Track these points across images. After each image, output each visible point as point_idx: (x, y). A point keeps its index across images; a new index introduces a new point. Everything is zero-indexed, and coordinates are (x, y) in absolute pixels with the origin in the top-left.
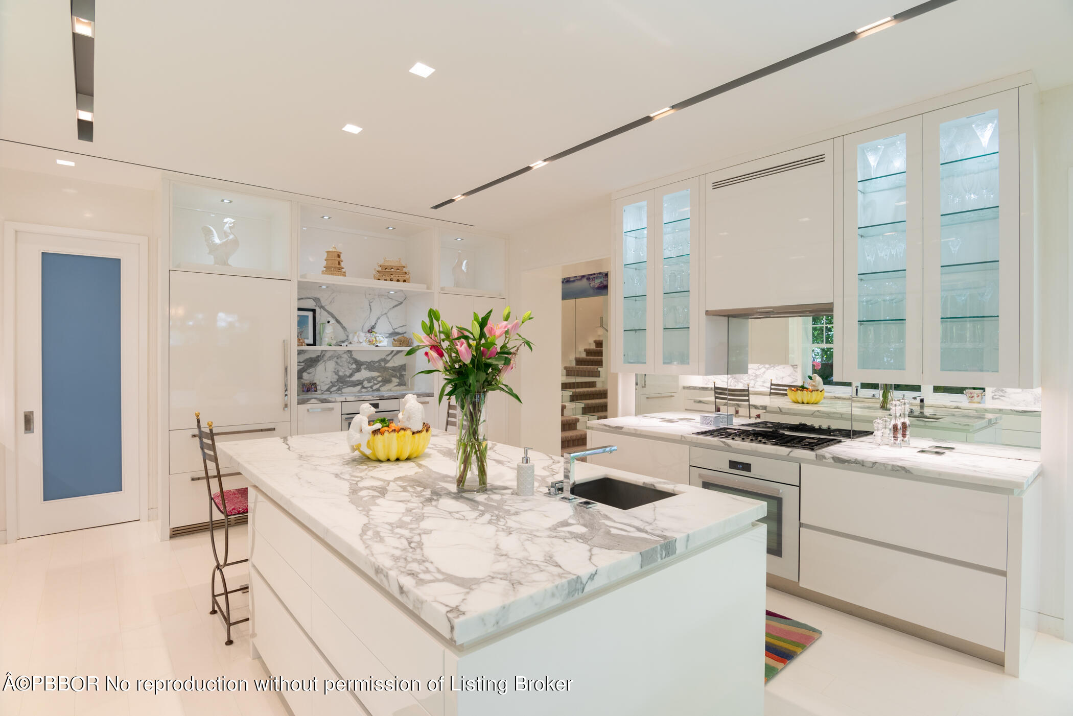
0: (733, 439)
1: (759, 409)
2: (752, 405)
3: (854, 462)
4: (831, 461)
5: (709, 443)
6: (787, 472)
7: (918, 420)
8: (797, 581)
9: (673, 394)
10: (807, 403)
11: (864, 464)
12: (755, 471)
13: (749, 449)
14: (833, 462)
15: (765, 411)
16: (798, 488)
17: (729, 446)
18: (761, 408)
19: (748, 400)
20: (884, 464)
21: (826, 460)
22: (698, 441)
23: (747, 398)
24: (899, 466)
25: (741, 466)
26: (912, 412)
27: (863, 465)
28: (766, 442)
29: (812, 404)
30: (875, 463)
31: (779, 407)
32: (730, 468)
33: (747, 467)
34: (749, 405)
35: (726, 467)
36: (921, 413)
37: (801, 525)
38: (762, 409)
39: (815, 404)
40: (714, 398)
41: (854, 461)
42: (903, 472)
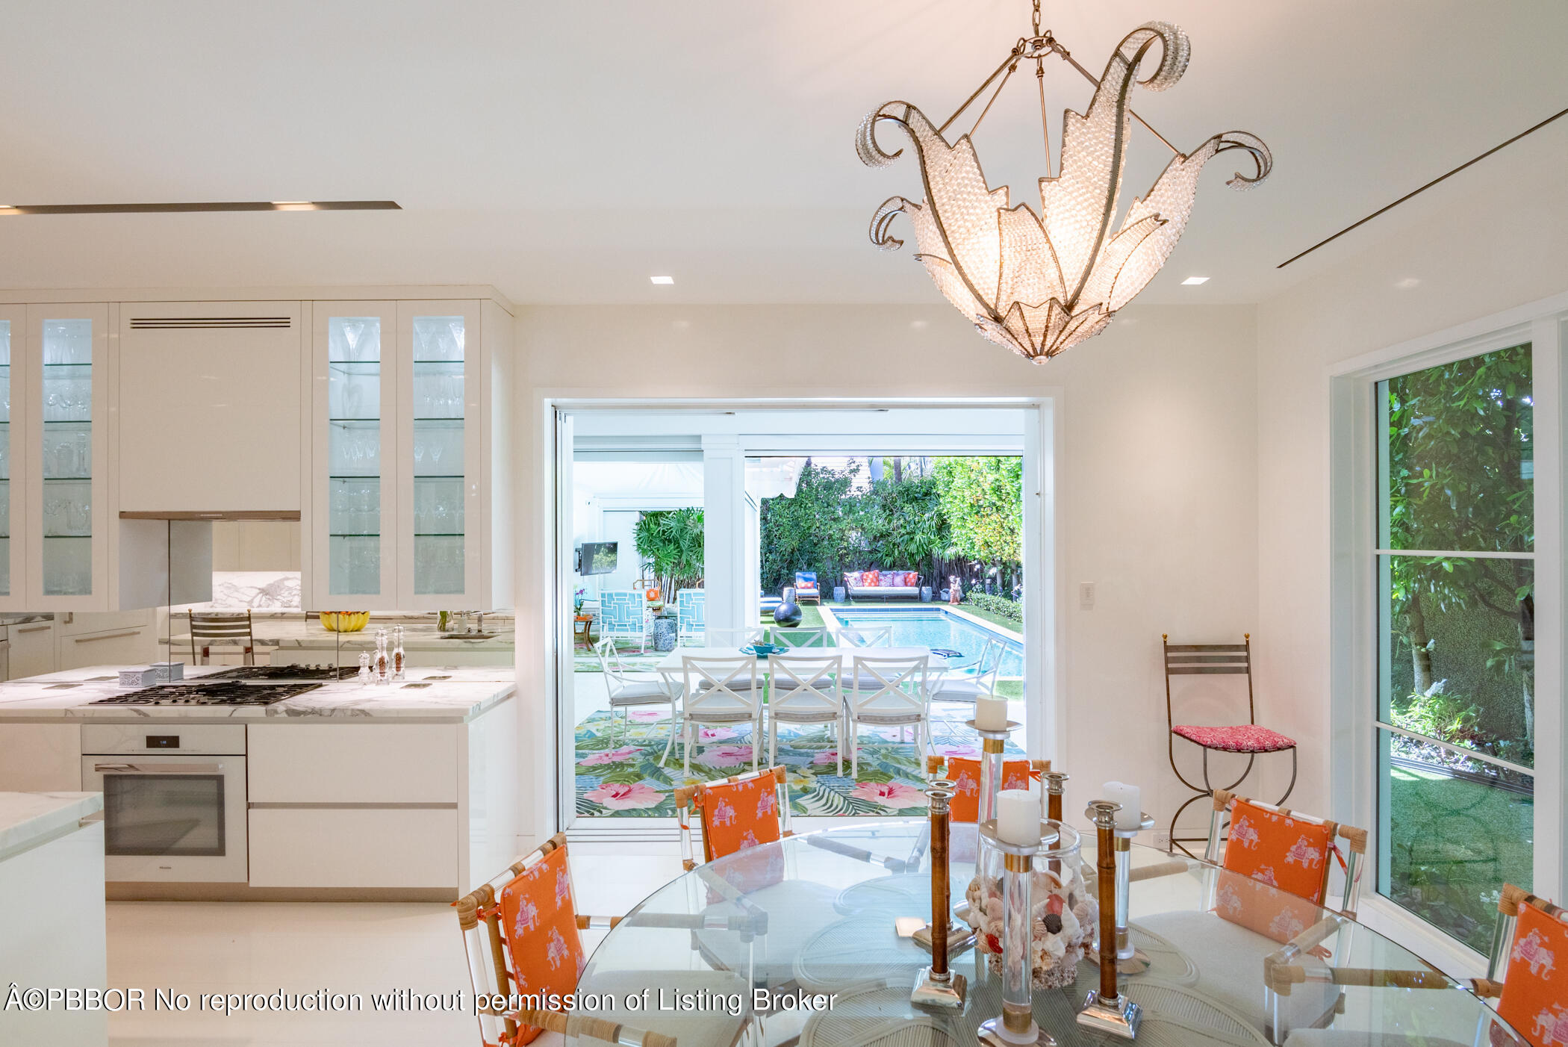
0: (157, 703)
1: (268, 645)
2: (255, 640)
3: (310, 713)
4: (285, 715)
5: (115, 715)
6: (229, 739)
7: (466, 642)
8: (246, 881)
9: (136, 630)
10: (345, 631)
11: (322, 713)
12: (185, 745)
13: (176, 715)
14: (286, 716)
15: (277, 647)
16: (244, 757)
17: (146, 715)
18: (270, 643)
19: (250, 634)
20: (343, 709)
21: (278, 716)
22: (96, 715)
23: (248, 630)
24: (358, 710)
25: (165, 742)
26: (469, 631)
27: (321, 715)
28: (206, 701)
29: (352, 631)
30: (333, 710)
31: (297, 640)
32: (148, 747)
33: (173, 742)
34: (251, 640)
35: (141, 746)
36: (480, 631)
37: (249, 806)
38: (272, 645)
39: (356, 631)
40: (190, 635)
41: (310, 711)
42: (363, 716)
